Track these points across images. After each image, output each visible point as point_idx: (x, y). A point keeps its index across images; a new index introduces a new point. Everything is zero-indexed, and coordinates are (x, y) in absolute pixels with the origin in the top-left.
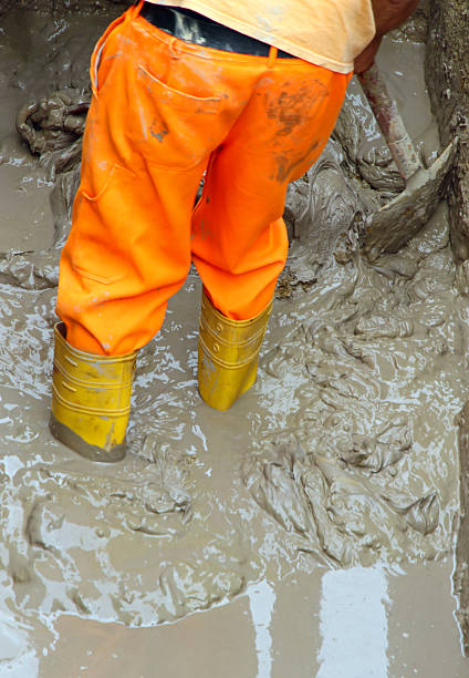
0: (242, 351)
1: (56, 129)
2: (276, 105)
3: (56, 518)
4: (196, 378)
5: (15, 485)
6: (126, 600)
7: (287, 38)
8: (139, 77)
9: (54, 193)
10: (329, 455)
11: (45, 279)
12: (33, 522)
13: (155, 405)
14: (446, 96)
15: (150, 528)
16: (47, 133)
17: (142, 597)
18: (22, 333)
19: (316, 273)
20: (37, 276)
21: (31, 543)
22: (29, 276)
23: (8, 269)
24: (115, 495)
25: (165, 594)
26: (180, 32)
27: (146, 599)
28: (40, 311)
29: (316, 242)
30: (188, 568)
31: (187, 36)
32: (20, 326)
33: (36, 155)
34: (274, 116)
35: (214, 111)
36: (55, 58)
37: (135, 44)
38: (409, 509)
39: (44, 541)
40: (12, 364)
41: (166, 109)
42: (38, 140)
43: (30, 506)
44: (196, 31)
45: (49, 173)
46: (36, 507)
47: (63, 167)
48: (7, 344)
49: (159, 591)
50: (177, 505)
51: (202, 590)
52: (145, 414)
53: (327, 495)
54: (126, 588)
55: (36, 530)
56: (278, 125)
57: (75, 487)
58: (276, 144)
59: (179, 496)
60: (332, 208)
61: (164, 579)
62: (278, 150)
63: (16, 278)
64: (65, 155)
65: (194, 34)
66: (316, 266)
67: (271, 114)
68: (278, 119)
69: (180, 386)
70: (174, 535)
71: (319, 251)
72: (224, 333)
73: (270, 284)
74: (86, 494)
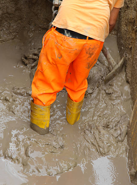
0: (77, 109)
1: (31, 59)
2: (88, 51)
3: (32, 150)
4: (66, 116)
5: (23, 143)
6: (49, 169)
7: (91, 34)
8: (55, 44)
9: (30, 74)
10: (100, 126)
11: (29, 94)
12: (27, 151)
13: (56, 123)
14: (122, 49)
15: (54, 152)
16: (28, 60)
17: (52, 168)
18: (23, 107)
19: (93, 91)
20: (27, 93)
21: (27, 156)
22: (25, 93)
23: (20, 92)
24: (46, 144)
25: (58, 167)
26: (66, 34)
27: (53, 168)
28: (28, 101)
29: (92, 84)
30: (63, 161)
31: (67, 35)
32: (23, 105)
33: (26, 65)
34: (88, 53)
35: (73, 53)
36: (30, 42)
37: (54, 37)
38: (117, 137)
39: (30, 156)
40: (21, 114)
41: (62, 52)
42: (26, 62)
43: (26, 147)
44: (69, 34)
45: (29, 69)
46: (27, 148)
47: (33, 68)
48: (20, 110)
49: (56, 167)
50: (61, 146)
51: (66, 166)
52: (53, 125)
53: (99, 135)
54: (49, 166)
55: (28, 153)
56: (88, 55)
57: (37, 142)
58: (88, 60)
59: (61, 144)
60: (96, 76)
61: (58, 164)
62: (88, 62)
63: (22, 94)
64: (33, 65)
65: (69, 35)
66: (93, 89)
67: (87, 53)
68: (88, 54)
69: (61, 119)
70: (60, 153)
71: (93, 86)
72: (73, 105)
73: (83, 94)
74: (39, 144)
